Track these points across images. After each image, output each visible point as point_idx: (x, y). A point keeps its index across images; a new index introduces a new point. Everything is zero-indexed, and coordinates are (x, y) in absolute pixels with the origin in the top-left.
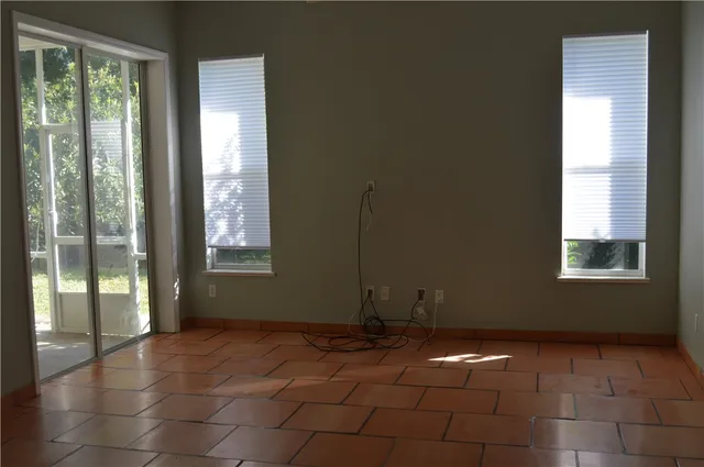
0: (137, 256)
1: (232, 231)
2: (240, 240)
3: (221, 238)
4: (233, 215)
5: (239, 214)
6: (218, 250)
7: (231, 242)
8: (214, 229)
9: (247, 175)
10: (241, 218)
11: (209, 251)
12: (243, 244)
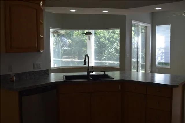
0: (141, 64)
1: (162, 59)
2: (163, 61)
3: (159, 61)
4: (162, 56)
5: (163, 56)
6: (158, 63)
7: (161, 61)
8: (158, 59)
9: (166, 48)
10: (163, 57)
11: (156, 63)
12: (164, 62)
